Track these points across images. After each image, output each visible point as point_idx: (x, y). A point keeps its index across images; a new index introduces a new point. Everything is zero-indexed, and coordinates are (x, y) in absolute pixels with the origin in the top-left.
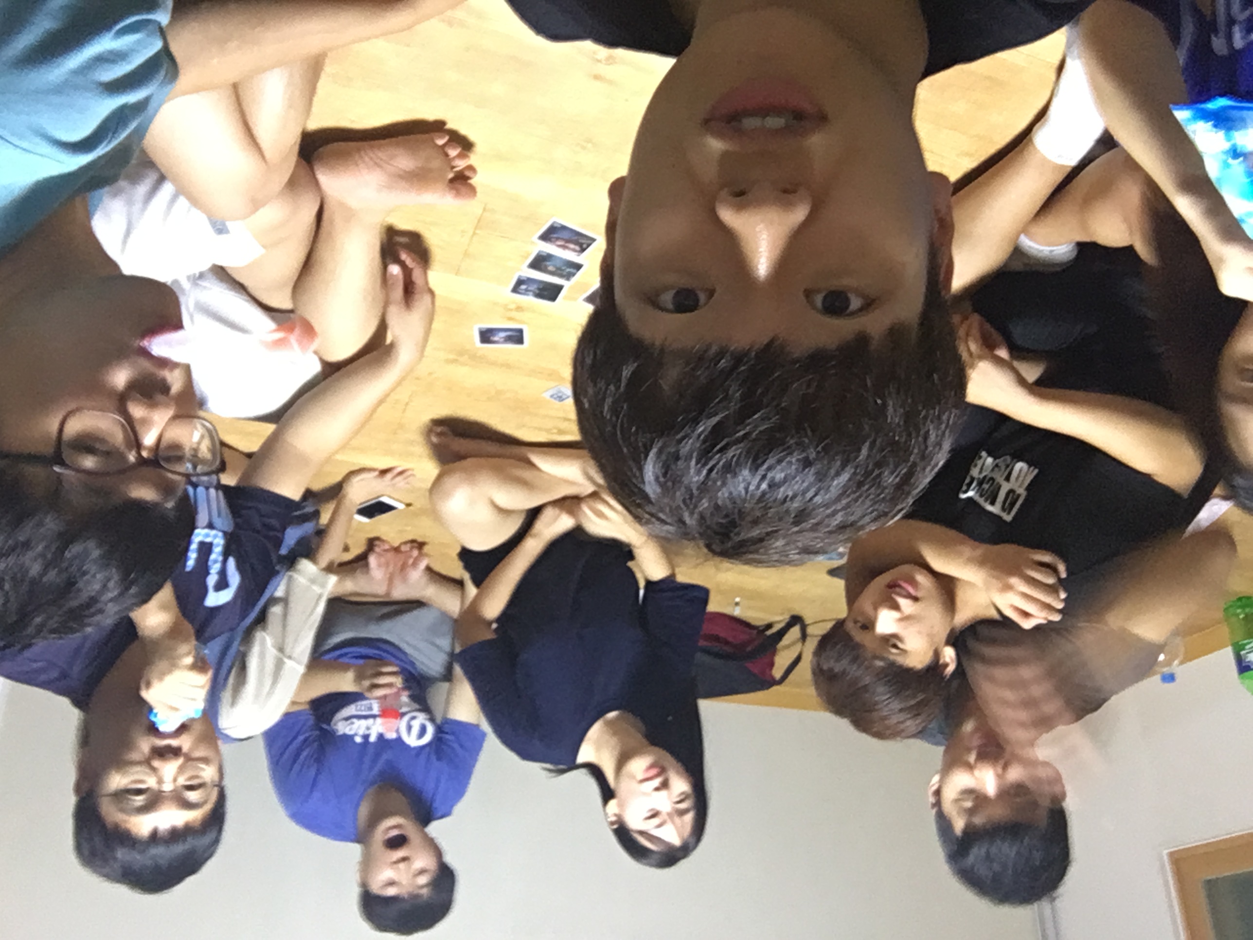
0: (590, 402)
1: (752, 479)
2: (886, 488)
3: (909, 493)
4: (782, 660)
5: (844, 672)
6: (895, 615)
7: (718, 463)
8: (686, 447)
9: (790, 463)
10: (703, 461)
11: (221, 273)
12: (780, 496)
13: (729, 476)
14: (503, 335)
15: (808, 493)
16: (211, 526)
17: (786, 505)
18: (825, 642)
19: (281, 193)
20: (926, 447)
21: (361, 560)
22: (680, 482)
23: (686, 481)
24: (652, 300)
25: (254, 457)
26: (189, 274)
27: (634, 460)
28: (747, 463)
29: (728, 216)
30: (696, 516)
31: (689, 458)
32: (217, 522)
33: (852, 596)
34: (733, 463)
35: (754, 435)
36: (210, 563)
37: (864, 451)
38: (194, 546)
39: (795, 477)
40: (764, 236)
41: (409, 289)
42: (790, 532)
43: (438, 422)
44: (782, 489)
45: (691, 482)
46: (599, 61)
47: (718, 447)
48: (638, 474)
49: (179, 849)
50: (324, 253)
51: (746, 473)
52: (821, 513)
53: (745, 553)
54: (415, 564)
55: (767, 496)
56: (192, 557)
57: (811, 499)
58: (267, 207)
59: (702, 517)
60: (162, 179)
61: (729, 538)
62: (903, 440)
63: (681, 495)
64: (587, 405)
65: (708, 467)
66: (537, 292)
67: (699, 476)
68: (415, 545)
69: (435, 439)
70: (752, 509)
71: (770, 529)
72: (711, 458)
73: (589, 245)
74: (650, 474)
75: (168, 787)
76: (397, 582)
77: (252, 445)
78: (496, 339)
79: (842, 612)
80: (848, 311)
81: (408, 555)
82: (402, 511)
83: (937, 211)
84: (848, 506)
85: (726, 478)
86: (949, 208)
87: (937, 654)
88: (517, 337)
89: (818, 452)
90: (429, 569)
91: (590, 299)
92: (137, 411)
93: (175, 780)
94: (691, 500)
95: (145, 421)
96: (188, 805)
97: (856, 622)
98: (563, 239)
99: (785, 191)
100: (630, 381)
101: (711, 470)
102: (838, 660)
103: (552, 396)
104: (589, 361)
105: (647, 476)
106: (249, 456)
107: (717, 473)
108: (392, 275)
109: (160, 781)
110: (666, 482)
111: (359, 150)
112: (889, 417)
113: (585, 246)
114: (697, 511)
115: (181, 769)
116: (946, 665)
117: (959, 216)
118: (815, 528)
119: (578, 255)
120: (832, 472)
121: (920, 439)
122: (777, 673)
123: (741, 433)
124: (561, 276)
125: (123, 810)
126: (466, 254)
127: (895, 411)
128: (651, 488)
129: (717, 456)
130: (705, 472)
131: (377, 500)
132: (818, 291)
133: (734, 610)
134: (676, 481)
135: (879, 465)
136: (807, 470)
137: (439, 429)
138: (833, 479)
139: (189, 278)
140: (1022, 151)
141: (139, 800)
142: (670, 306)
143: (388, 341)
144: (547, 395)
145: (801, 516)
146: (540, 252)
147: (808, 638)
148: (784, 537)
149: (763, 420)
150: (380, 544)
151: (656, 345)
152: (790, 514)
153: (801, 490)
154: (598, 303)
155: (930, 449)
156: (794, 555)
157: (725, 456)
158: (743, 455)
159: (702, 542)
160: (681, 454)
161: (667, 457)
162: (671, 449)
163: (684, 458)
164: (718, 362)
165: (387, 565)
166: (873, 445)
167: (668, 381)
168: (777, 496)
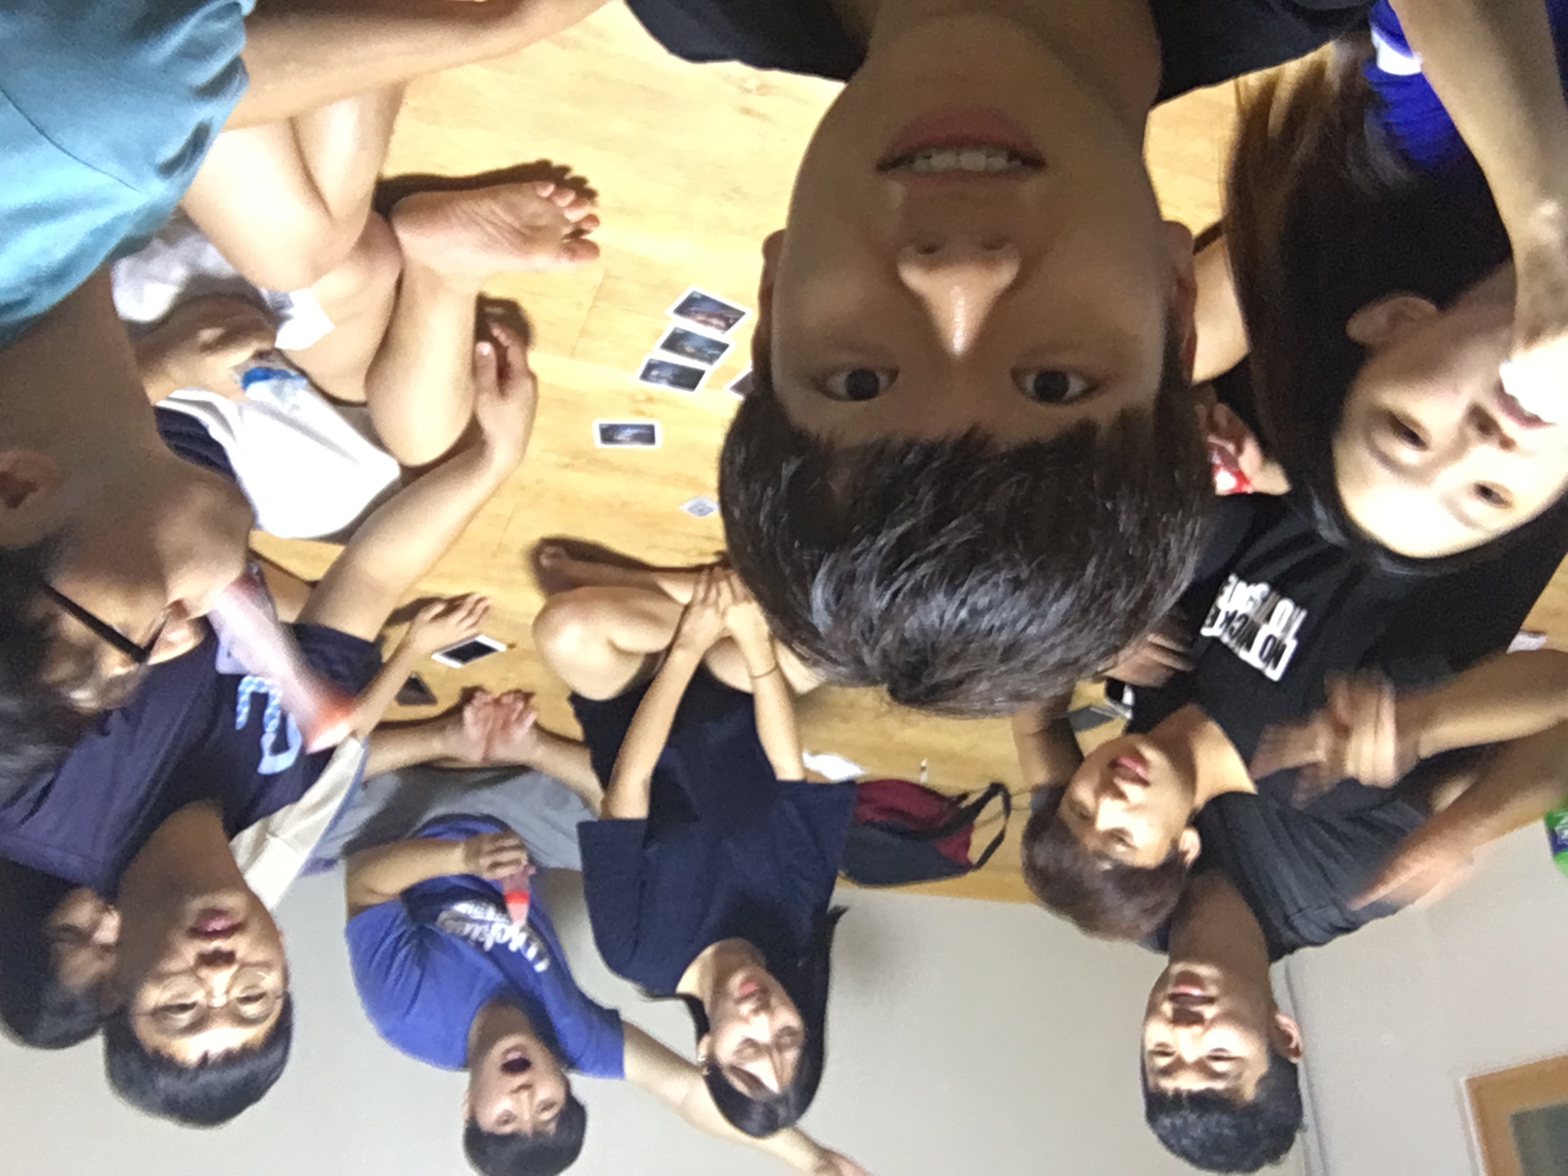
0: (742, 511)
1: (948, 604)
4: (980, 841)
7: (903, 585)
8: (864, 565)
9: (996, 585)
10: (886, 582)
12: (983, 627)
13: (919, 601)
14: (629, 432)
15: (1020, 622)
17: (991, 639)
19: (350, 257)
20: (1166, 564)
21: (454, 714)
22: (857, 610)
23: (865, 609)
24: (820, 384)
25: (319, 586)
27: (798, 583)
28: (941, 584)
29: (914, 278)
30: (877, 653)
31: (867, 579)
34: (924, 586)
35: (951, 547)
36: (266, 719)
37: (1090, 570)
38: (244, 698)
39: (1002, 602)
40: (961, 302)
41: (504, 373)
42: (997, 672)
43: (549, 542)
44: (987, 618)
45: (870, 611)
46: (749, 91)
47: (904, 565)
48: (803, 602)
49: (236, 1074)
51: (940, 598)
52: (1037, 648)
53: (939, 700)
54: (520, 719)
55: (969, 626)
56: (243, 711)
57: (1024, 629)
58: (334, 272)
59: (885, 655)
61: (920, 682)
62: (1139, 554)
63: (858, 626)
64: (737, 514)
65: (894, 588)
66: (671, 378)
67: (882, 601)
68: (519, 695)
69: (544, 562)
70: (949, 644)
71: (971, 669)
72: (895, 579)
73: (736, 320)
74: (819, 599)
75: (219, 1001)
76: (499, 739)
77: (315, 571)
78: (620, 437)
80: (1065, 398)
81: (511, 708)
82: (502, 653)
83: (1175, 269)
85: (915, 603)
86: (1191, 270)
88: (647, 435)
89: (1032, 572)
90: (537, 726)
91: (739, 387)
93: (228, 992)
94: (870, 632)
96: (245, 1021)
97: (1072, 808)
98: (703, 313)
99: (987, 246)
100: (792, 482)
101: (895, 595)
103: (691, 509)
104: (740, 459)
105: (814, 603)
107: (903, 598)
108: (484, 356)
109: (210, 994)
110: (839, 610)
111: (450, 202)
112: (1122, 526)
113: (731, 321)
114: (878, 647)
115: (235, 978)
116: (1187, 852)
118: (1028, 666)
119: (723, 333)
120: (1051, 595)
121: (1159, 553)
122: (975, 854)
123: (934, 546)
124: (702, 358)
125: (164, 1031)
126: (584, 332)
127: (1129, 517)
128: (821, 618)
129: (904, 576)
130: (888, 596)
131: (472, 641)
132: (1026, 371)
133: (920, 776)
134: (852, 610)
135: (1109, 586)
136: (1017, 594)
137: (547, 550)
138: (1050, 606)
141: (185, 1018)
142: (842, 390)
144: (684, 508)
145: (1011, 651)
146: (676, 329)
147: (1013, 813)
148: (990, 679)
149: (961, 529)
150: (478, 694)
151: (824, 437)
152: (996, 649)
153: (1010, 618)
154: (751, 388)
155: (1171, 565)
156: (1000, 702)
157: (913, 577)
158: (937, 574)
159: (884, 687)
160: (858, 573)
161: (840, 578)
162: (845, 567)
163: (861, 579)
164: (904, 457)
165: (486, 720)
166: (1102, 559)
167: (839, 483)
168: (980, 626)
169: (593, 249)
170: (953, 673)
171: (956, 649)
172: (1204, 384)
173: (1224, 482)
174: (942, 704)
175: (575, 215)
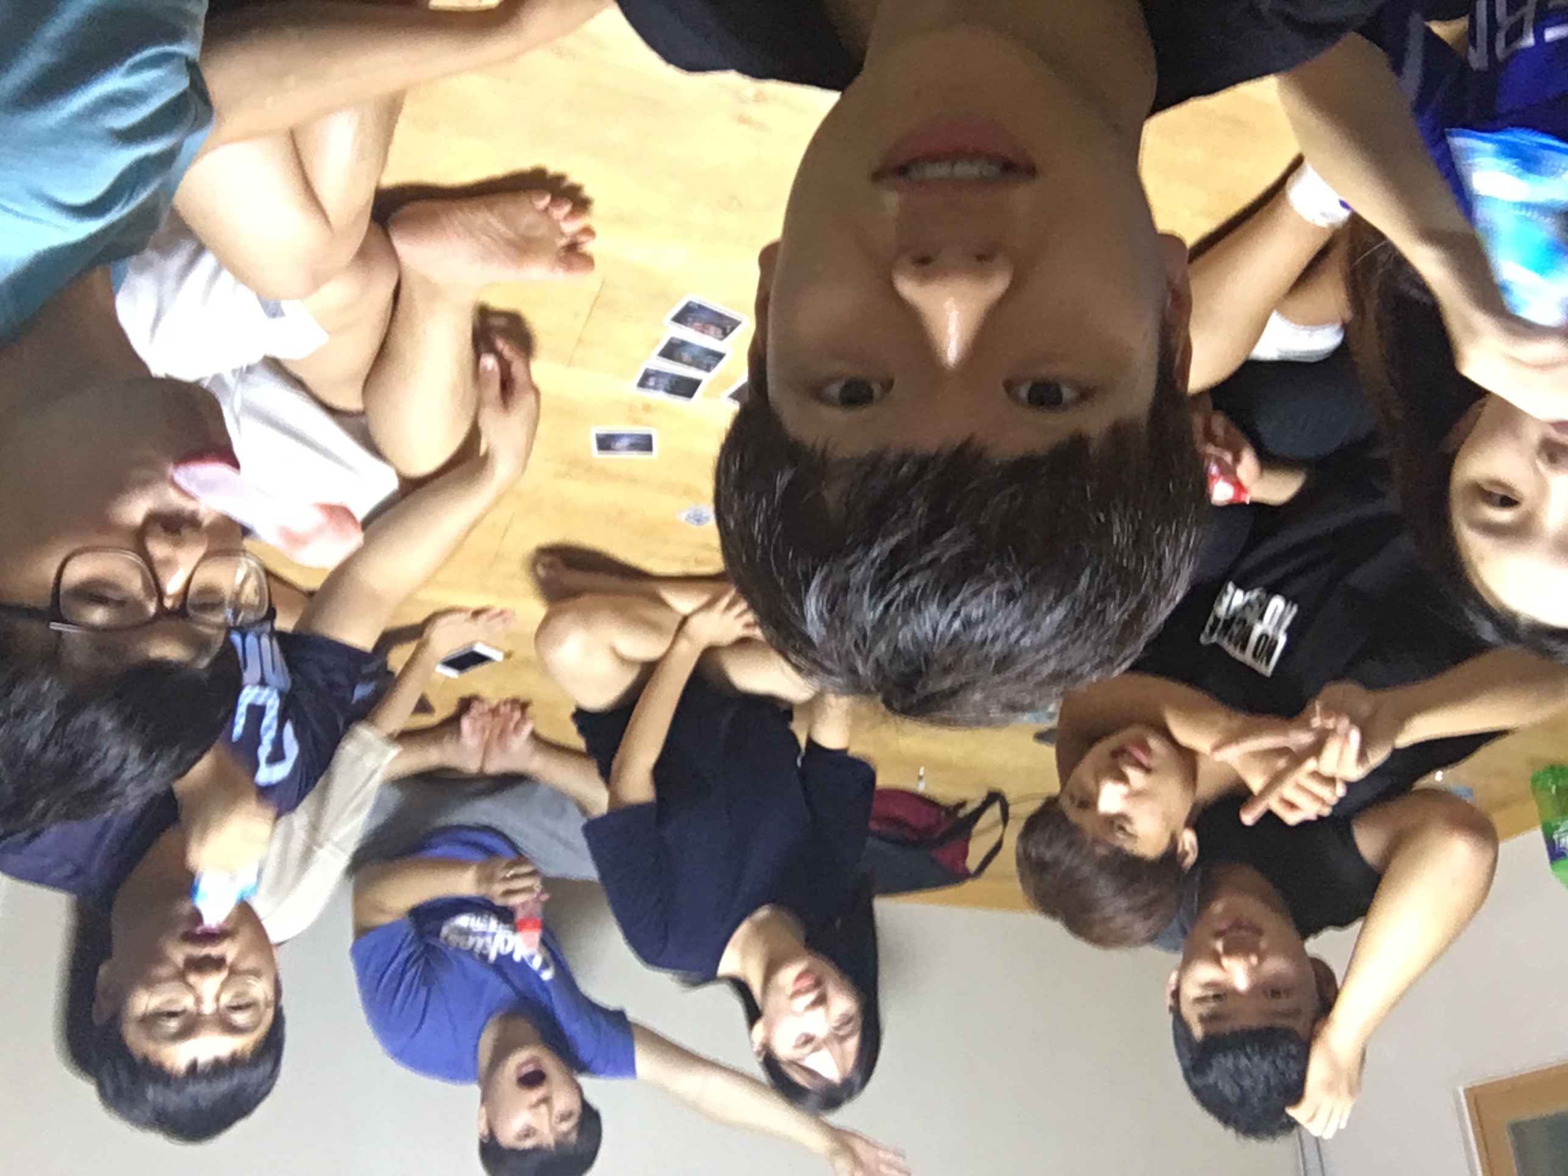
0: (736, 523)
1: (941, 616)
2: (1109, 627)
3: (1139, 635)
4: (977, 850)
5: (1057, 862)
6: (1121, 789)
7: (898, 594)
8: (858, 575)
9: (989, 597)
10: (880, 592)
11: (275, 366)
12: (976, 638)
13: (912, 612)
14: (626, 441)
15: (1013, 634)
16: (263, 683)
17: (985, 650)
18: (1033, 824)
19: (348, 268)
20: (1161, 575)
21: (452, 723)
22: (850, 620)
23: (857, 618)
24: (816, 392)
25: (315, 598)
26: (234, 367)
27: (793, 595)
28: (935, 595)
29: (908, 288)
30: (870, 663)
31: (860, 591)
32: (270, 677)
33: (1066, 766)
34: (917, 596)
35: (944, 560)
36: (262, 730)
37: (1084, 581)
38: (242, 709)
39: (996, 613)
40: (954, 314)
41: (507, 385)
42: (990, 683)
44: (981, 629)
45: (864, 621)
46: (746, 99)
47: (898, 576)
48: (797, 612)
49: (223, 1086)
50: (402, 340)
51: (933, 608)
52: (1031, 658)
53: (934, 711)
54: (517, 728)
55: (962, 638)
56: (240, 721)
57: (1017, 641)
58: (332, 282)
59: (878, 666)
60: (200, 249)
61: (914, 692)
62: (1133, 566)
63: (852, 636)
64: (732, 525)
65: (888, 598)
66: (668, 388)
67: (874, 612)
68: (516, 704)
69: (541, 572)
70: (942, 655)
71: (965, 680)
72: (888, 589)
73: (732, 329)
74: (813, 609)
75: (208, 1008)
76: (495, 750)
78: (618, 445)
79: (1053, 786)
80: (1060, 403)
81: (507, 719)
82: (498, 663)
83: (1170, 283)
84: (1064, 648)
85: (908, 614)
86: (1186, 281)
87: (1174, 840)
88: (644, 444)
89: (1025, 584)
90: (534, 736)
91: (736, 396)
92: (159, 549)
93: (217, 999)
94: (863, 643)
95: (169, 563)
96: (233, 1029)
97: (1072, 798)
98: (699, 321)
99: (981, 258)
100: (786, 492)
101: (887, 607)
102: (1049, 845)
103: (688, 517)
104: (734, 469)
105: (808, 613)
106: (311, 594)
107: (897, 609)
108: (485, 368)
109: (198, 1000)
110: (832, 621)
111: (444, 213)
112: (1115, 538)
113: (727, 330)
114: (872, 657)
115: (224, 985)
116: (1185, 854)
117: (1196, 288)
118: (1022, 677)
119: (720, 342)
121: (1154, 563)
122: (972, 862)
123: (928, 557)
124: (698, 367)
125: (154, 1039)
126: (580, 341)
127: (1123, 530)
128: (815, 629)
129: (897, 587)
130: (881, 607)
132: (1022, 382)
133: (918, 785)
134: (846, 620)
135: (1102, 597)
136: (1011, 606)
137: (547, 559)
138: (1044, 618)
139: (234, 372)
140: (1272, 210)
141: (173, 1025)
142: (839, 399)
143: (483, 449)
144: (683, 516)
145: (1005, 662)
146: (672, 339)
147: (1010, 822)
148: (983, 689)
149: (955, 540)
150: (476, 704)
151: (819, 448)
152: (990, 661)
153: (1004, 630)
154: (746, 397)
155: (1165, 577)
156: (995, 713)
157: (906, 589)
158: (930, 585)
159: (879, 698)
160: (851, 584)
161: (834, 588)
162: (838, 577)
163: (854, 590)
164: (897, 471)
165: (483, 730)
166: (1095, 571)
167: (833, 495)
168: (974, 638)
169: (588, 261)
170: (947, 683)
171: (949, 659)
172: (1201, 394)
173: (1221, 492)
174: (938, 715)
175: (570, 227)
